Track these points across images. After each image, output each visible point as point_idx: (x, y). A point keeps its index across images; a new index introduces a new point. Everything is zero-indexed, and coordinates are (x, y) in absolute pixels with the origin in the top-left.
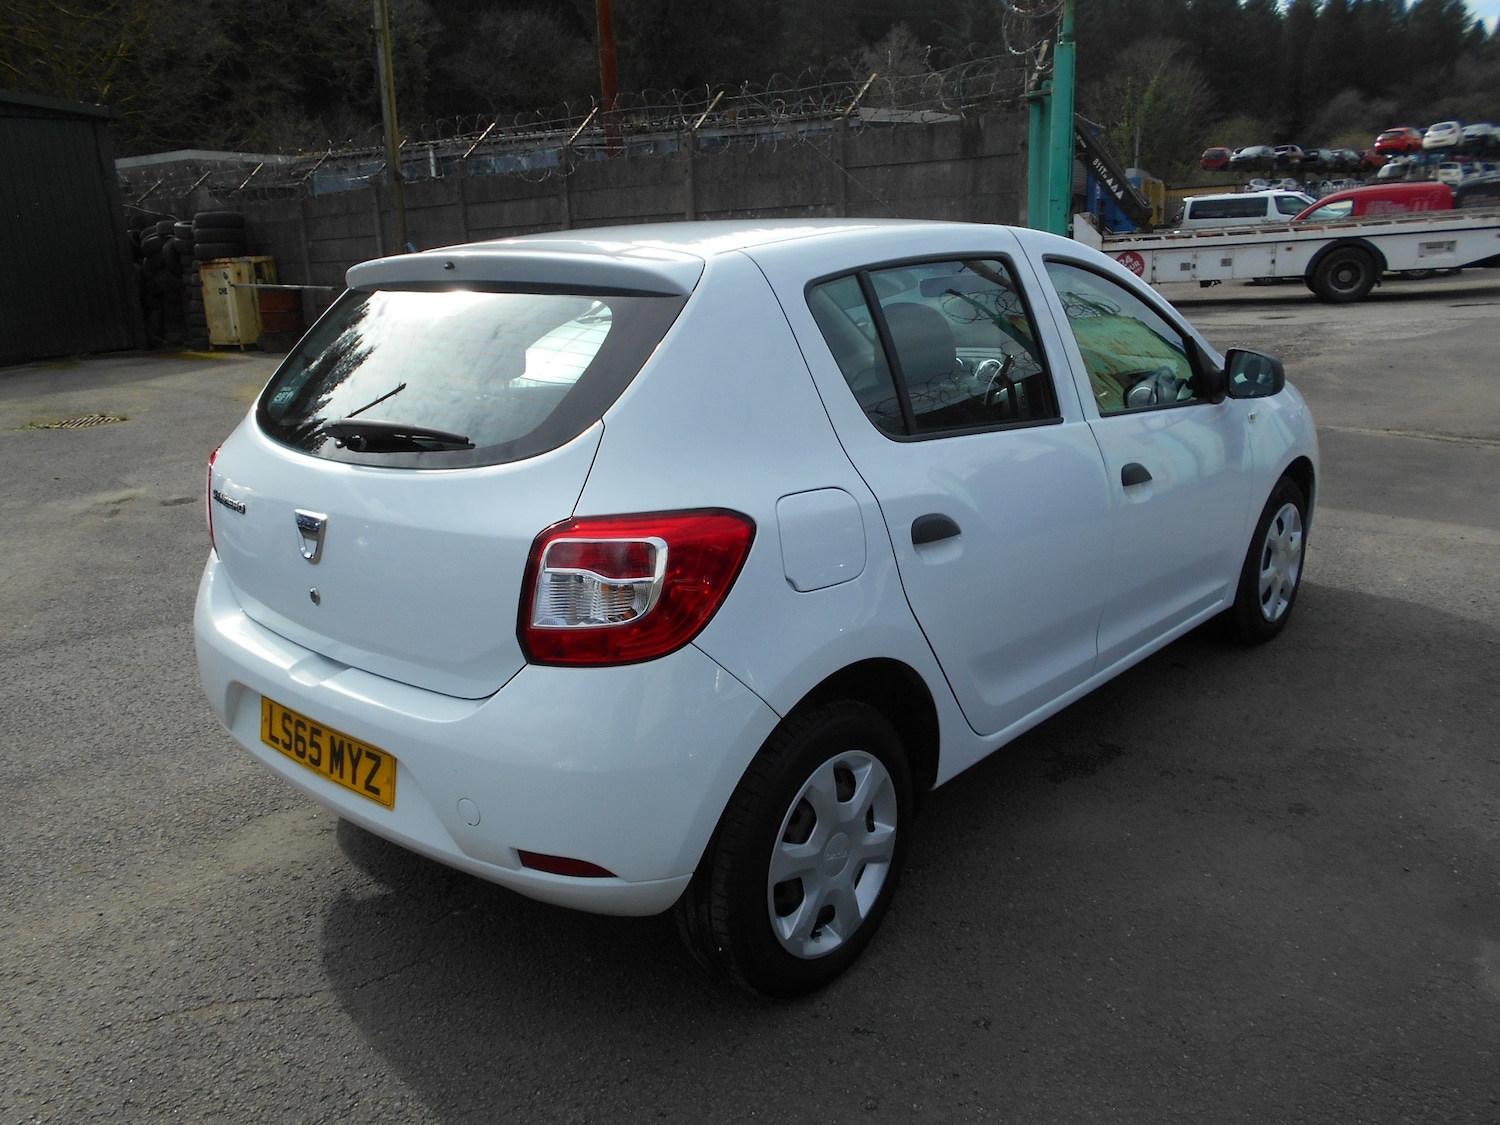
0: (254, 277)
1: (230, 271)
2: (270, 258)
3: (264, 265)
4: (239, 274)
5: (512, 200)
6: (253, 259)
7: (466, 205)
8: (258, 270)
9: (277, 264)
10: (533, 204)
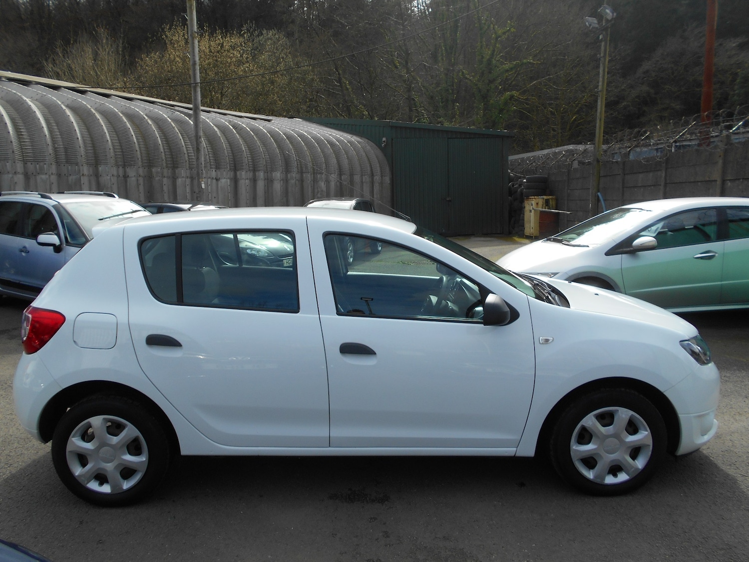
0: (544, 205)
1: (534, 202)
2: (554, 197)
3: (551, 200)
4: (537, 204)
5: (643, 172)
6: (545, 197)
7: (624, 175)
8: (547, 203)
9: (557, 200)
10: (651, 174)
